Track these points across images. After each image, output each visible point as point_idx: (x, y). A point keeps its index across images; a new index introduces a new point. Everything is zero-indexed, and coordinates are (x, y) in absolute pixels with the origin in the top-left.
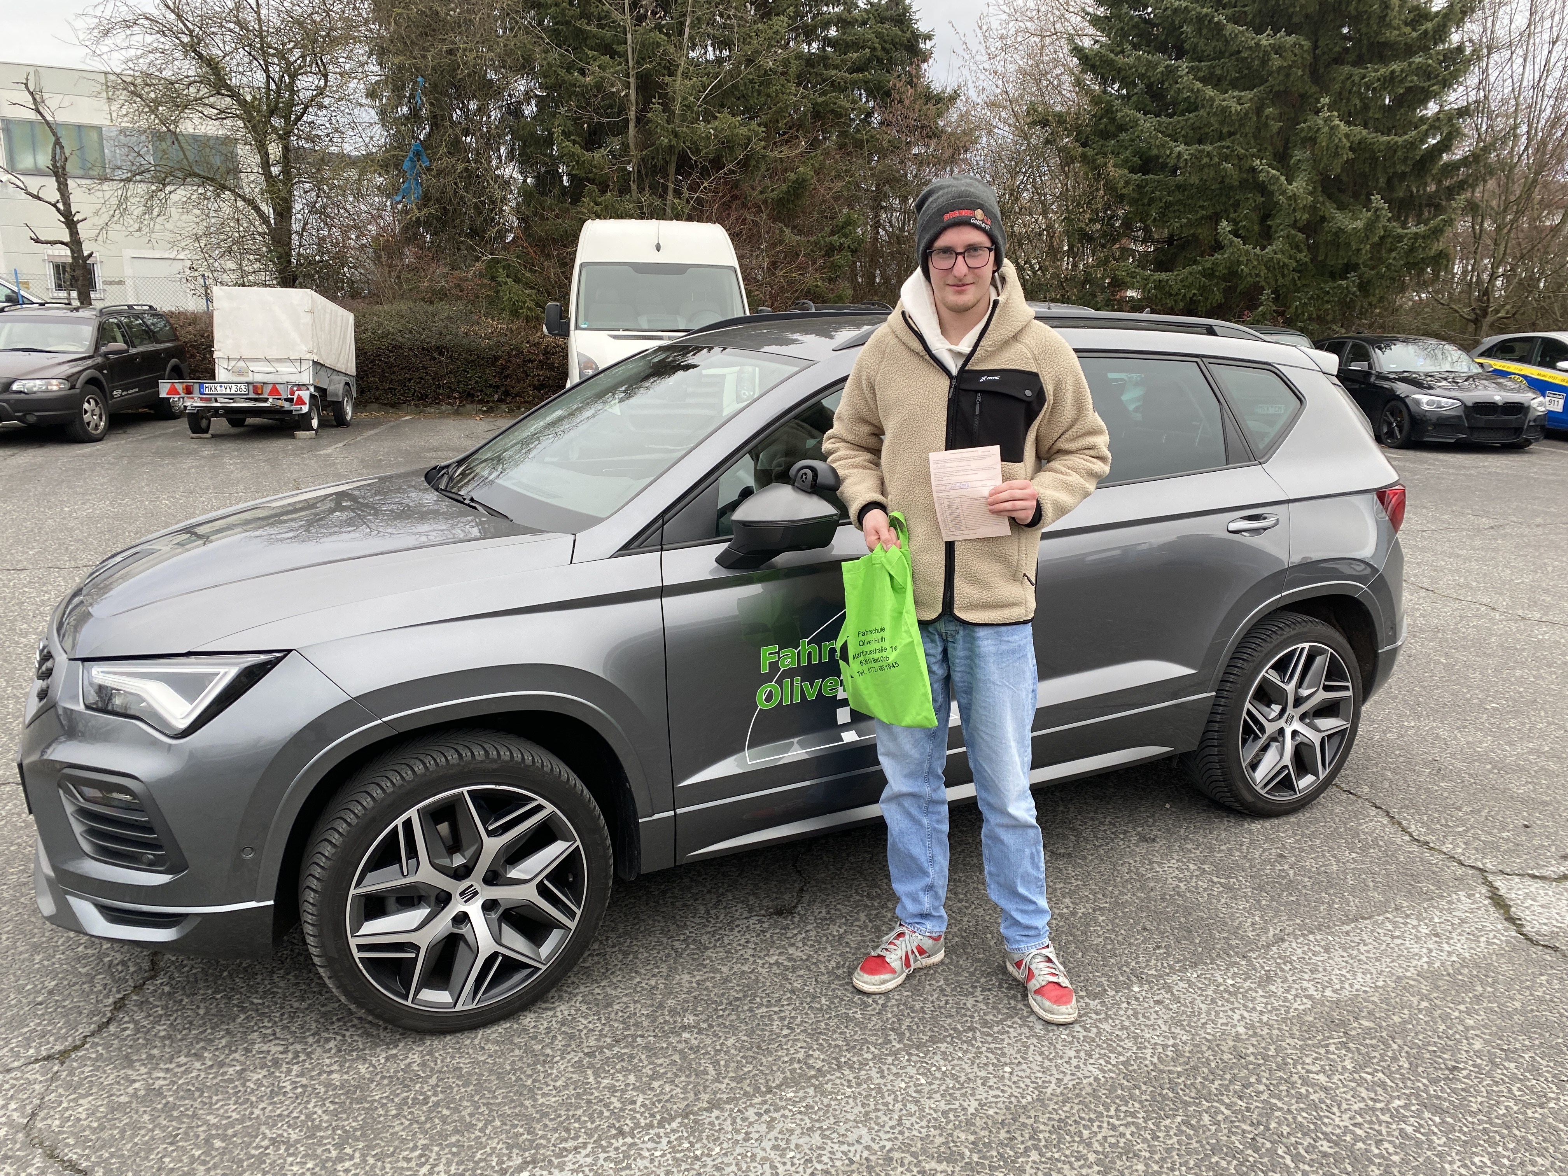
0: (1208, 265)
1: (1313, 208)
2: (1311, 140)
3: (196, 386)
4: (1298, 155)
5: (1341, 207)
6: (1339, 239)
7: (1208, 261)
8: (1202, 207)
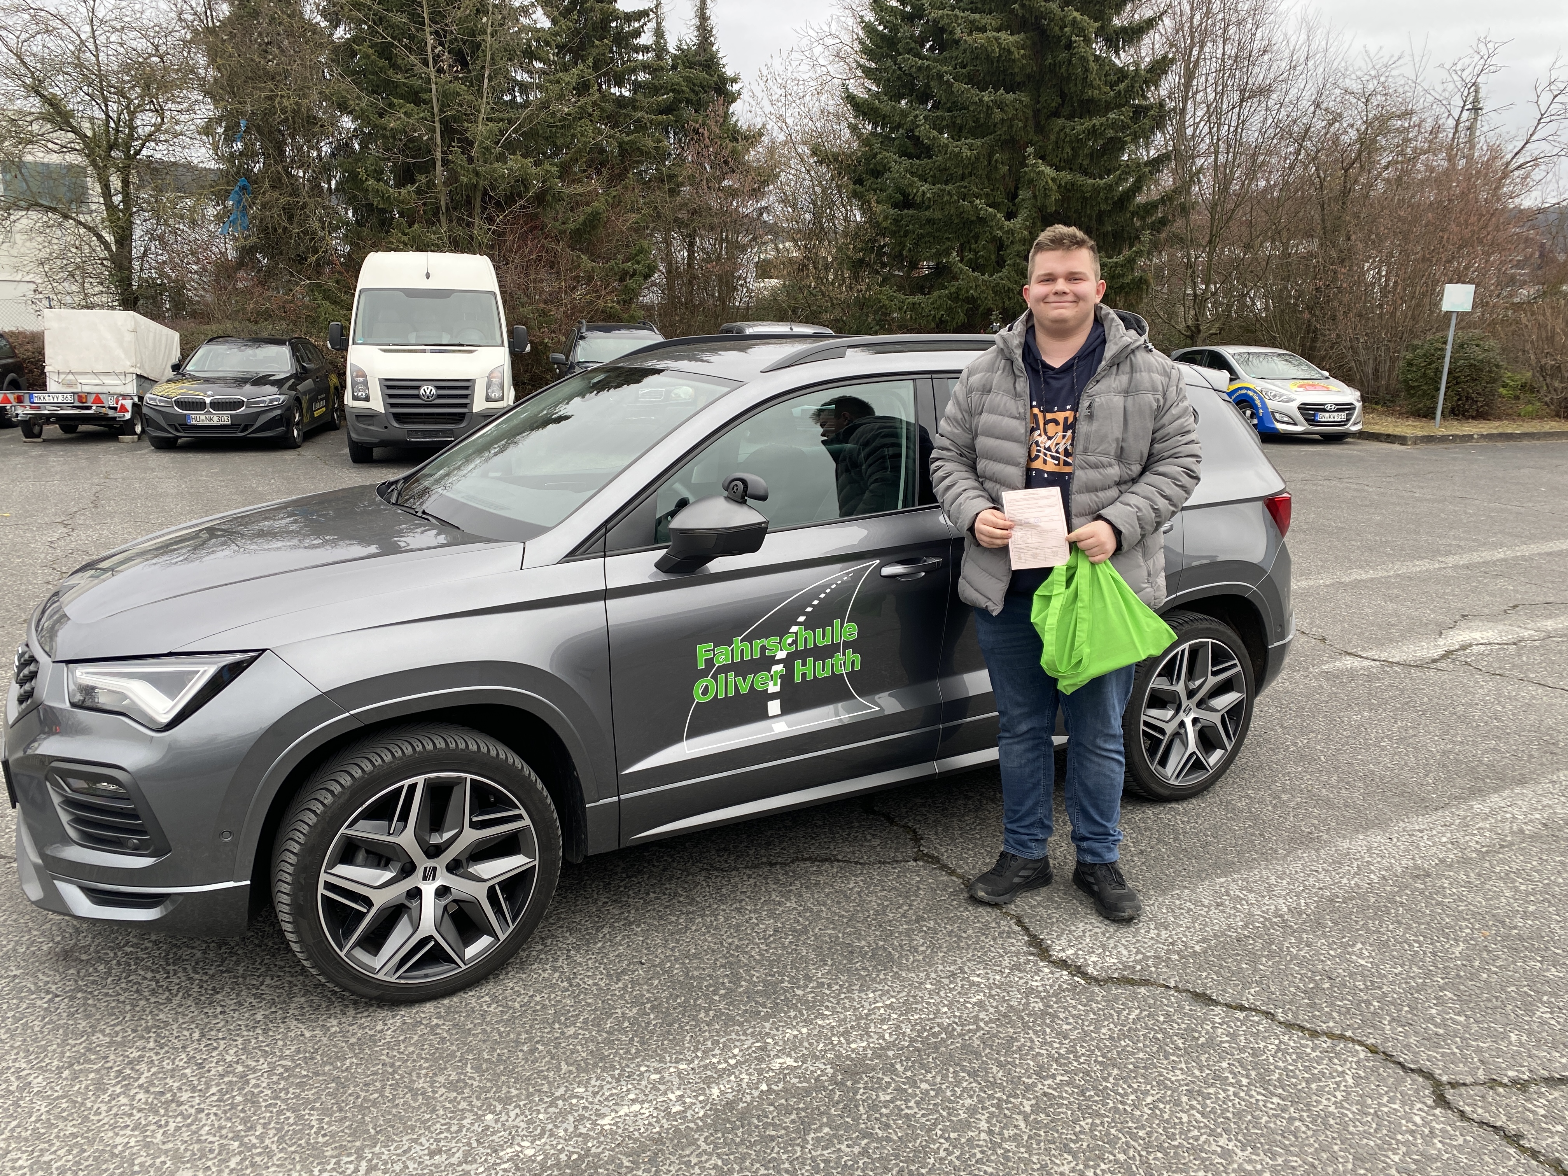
3: (27, 396)
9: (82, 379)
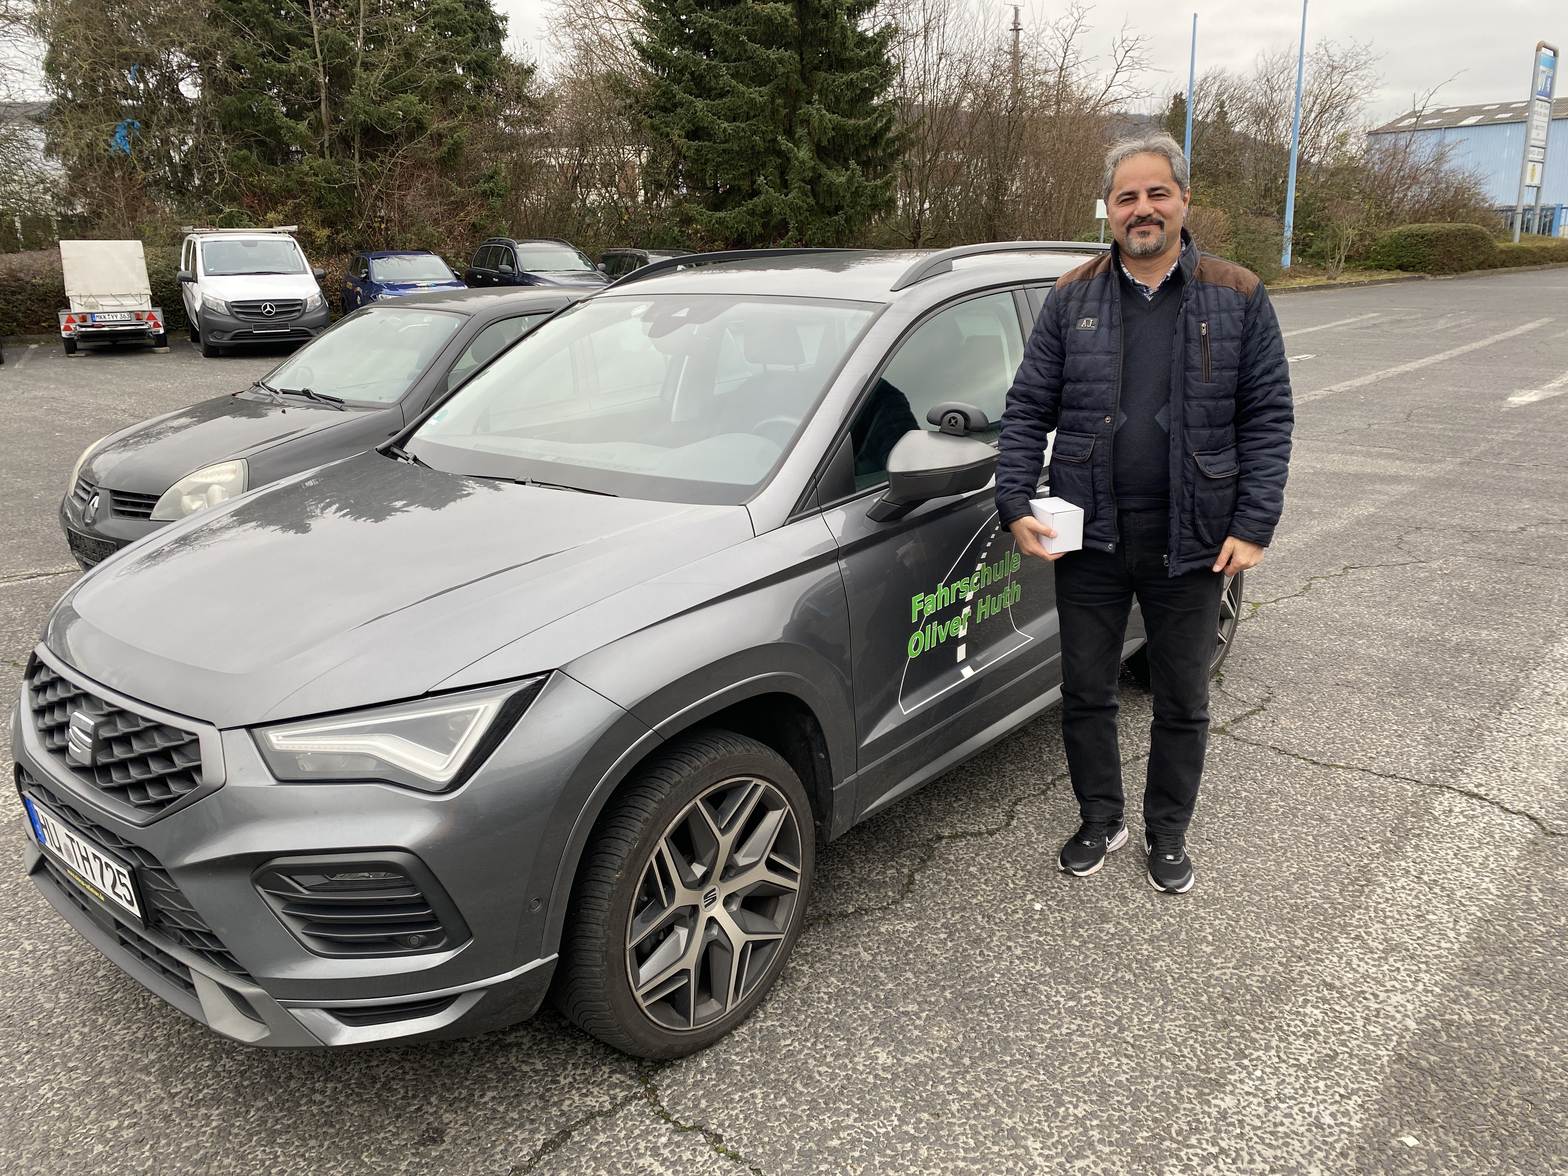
0: (750, 206)
1: (813, 169)
2: (806, 122)
4: (800, 131)
5: (829, 168)
6: (830, 190)
7: (750, 204)
8: (742, 166)
9: (101, 301)
